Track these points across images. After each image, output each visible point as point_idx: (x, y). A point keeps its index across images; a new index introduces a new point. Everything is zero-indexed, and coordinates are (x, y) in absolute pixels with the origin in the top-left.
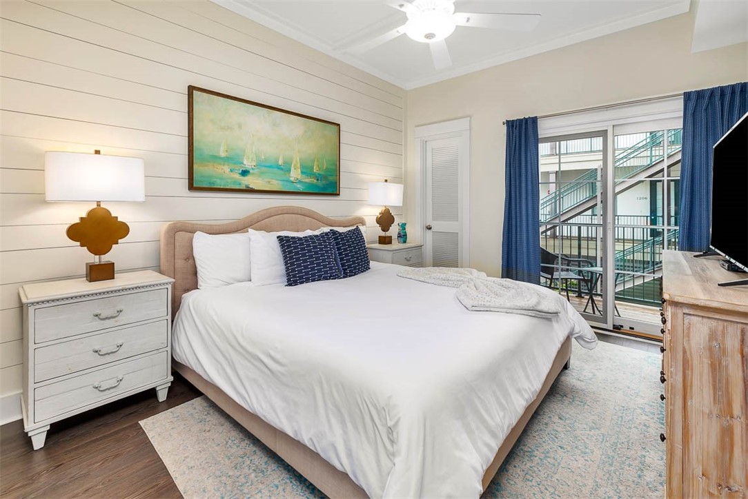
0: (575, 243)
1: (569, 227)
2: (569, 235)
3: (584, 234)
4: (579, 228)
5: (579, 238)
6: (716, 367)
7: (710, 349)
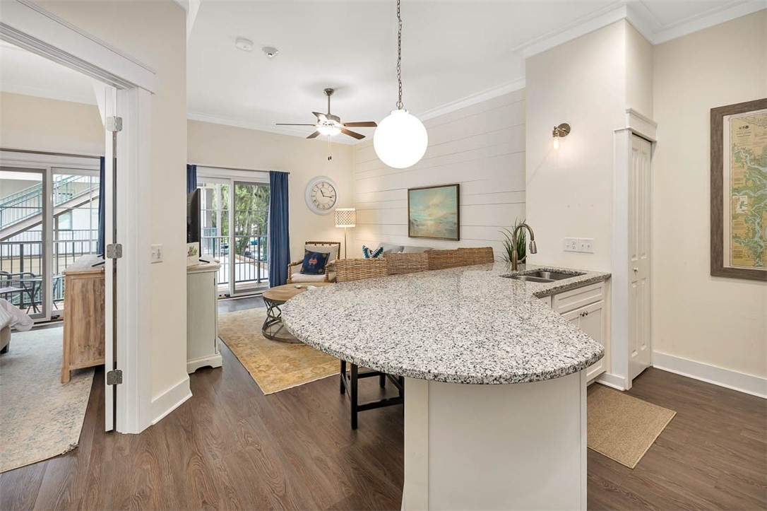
0: (17, 263)
1: (10, 246)
2: (10, 255)
3: (26, 252)
4: (22, 247)
5: (22, 257)
6: (85, 299)
7: (82, 292)
